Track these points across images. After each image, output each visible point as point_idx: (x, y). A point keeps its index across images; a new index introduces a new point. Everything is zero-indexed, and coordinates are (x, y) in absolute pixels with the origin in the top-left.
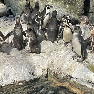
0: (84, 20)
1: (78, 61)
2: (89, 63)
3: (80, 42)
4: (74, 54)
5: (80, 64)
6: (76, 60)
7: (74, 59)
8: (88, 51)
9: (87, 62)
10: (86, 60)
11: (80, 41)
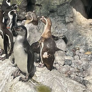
0: (30, 18)
1: (21, 79)
2: (37, 82)
3: (26, 52)
4: (14, 69)
5: (23, 85)
6: (18, 78)
7: (14, 78)
8: (35, 64)
9: (34, 81)
10: (33, 78)
11: (25, 50)
